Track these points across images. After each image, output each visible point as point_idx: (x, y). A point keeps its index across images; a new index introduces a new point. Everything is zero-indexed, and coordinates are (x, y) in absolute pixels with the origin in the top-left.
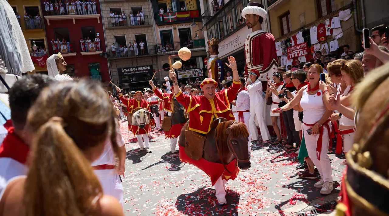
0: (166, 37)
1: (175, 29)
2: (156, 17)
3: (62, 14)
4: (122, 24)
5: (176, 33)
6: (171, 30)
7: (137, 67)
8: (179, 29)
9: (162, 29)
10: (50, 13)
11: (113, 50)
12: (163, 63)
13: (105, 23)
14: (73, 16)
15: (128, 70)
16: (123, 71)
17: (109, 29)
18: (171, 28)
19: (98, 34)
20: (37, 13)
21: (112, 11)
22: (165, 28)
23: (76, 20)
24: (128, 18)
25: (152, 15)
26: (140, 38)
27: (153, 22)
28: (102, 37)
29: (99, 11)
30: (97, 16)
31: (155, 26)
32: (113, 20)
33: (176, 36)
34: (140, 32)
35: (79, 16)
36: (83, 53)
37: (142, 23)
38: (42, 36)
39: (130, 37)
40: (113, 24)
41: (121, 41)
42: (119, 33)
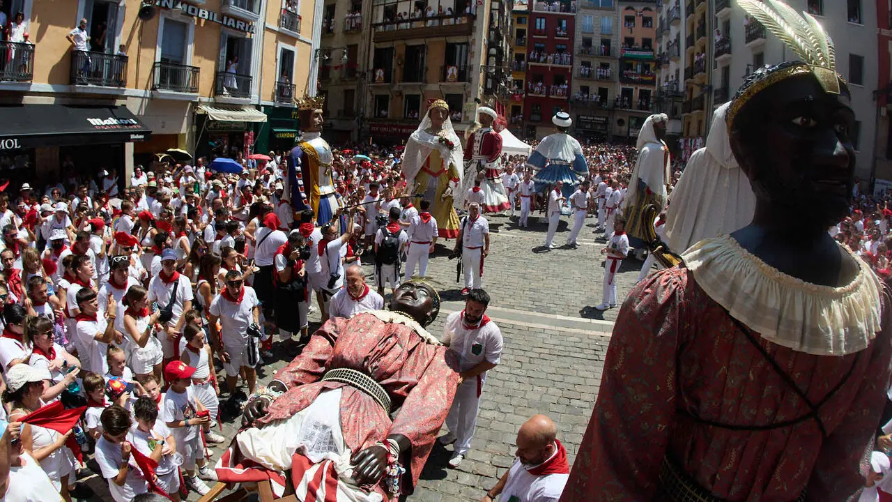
0: (627, 93)
1: (636, 88)
2: (621, 74)
3: (542, 62)
4: (589, 76)
5: (636, 93)
6: (632, 89)
7: (594, 117)
8: (640, 90)
9: (624, 87)
10: (534, 60)
11: (577, 98)
12: (618, 117)
13: (575, 73)
14: (550, 65)
15: (585, 118)
16: (581, 117)
17: (576, 78)
18: (633, 87)
19: (566, 82)
20: (523, 59)
21: (584, 64)
22: (627, 86)
23: (552, 68)
24: (595, 72)
25: (618, 72)
26: (603, 93)
27: (617, 78)
28: (569, 85)
29: (571, 63)
30: (570, 66)
31: (618, 83)
32: (582, 72)
33: (636, 94)
34: (604, 86)
35: (554, 65)
36: (551, 97)
37: (607, 78)
38: (522, 77)
39: (594, 88)
40: (582, 75)
41: (585, 90)
42: (584, 83)
